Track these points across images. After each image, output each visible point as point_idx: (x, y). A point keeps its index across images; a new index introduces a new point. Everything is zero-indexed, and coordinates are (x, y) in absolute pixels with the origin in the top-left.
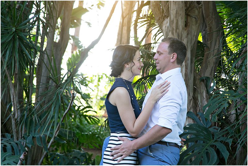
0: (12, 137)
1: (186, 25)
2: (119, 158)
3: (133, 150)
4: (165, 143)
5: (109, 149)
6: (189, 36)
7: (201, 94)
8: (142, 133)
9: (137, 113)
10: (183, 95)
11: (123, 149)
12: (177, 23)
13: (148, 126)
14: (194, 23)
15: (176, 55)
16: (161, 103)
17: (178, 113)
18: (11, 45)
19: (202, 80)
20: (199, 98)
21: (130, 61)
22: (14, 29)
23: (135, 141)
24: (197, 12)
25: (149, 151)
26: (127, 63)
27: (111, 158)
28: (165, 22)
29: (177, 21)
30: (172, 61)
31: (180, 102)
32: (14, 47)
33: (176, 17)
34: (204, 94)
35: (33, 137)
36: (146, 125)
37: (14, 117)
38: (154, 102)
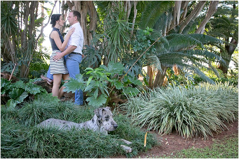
0: (12, 62)
1: (82, 9)
2: (56, 60)
3: (62, 56)
4: (75, 53)
5: (52, 57)
6: (83, 13)
7: (90, 38)
8: (65, 49)
9: (62, 41)
10: (81, 33)
11: (58, 56)
12: (78, 8)
13: (67, 46)
14: (85, 8)
15: (76, 17)
16: (72, 36)
17: (79, 40)
18: (7, 21)
19: (90, 32)
20: (90, 40)
21: (58, 20)
22: (7, 14)
23: (62, 53)
24: (85, 3)
25: (69, 57)
26: (57, 20)
27: (53, 61)
28: (73, 8)
29: (78, 7)
30: (75, 19)
31: (80, 35)
32: (8, 22)
33: (77, 5)
34: (92, 38)
35: (22, 62)
36: (66, 46)
37: (12, 54)
38: (69, 36)
